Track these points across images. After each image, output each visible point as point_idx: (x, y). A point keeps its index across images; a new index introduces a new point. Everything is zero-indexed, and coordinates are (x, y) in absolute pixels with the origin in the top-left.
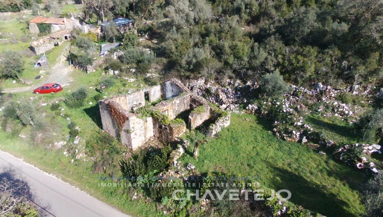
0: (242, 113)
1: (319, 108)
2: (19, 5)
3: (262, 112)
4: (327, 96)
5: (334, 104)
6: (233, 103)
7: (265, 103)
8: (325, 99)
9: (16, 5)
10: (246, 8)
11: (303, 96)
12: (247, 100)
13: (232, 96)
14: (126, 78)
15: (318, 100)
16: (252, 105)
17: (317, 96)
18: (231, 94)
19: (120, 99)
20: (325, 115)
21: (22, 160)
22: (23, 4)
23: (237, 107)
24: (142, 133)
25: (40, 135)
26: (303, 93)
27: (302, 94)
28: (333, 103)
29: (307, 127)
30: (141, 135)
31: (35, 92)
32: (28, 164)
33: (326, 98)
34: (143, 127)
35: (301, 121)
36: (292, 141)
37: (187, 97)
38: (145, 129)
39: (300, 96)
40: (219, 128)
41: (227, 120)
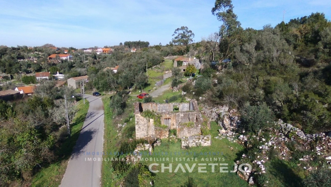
0: (235, 141)
1: (303, 157)
2: (183, 51)
3: (247, 145)
4: (322, 147)
5: (327, 158)
6: (233, 130)
7: (255, 136)
8: (319, 149)
9: (181, 51)
11: (294, 138)
12: (245, 131)
13: (235, 124)
14: (187, 98)
15: (311, 149)
16: (244, 136)
17: (310, 144)
18: (235, 122)
19: (152, 105)
20: (305, 168)
21: (104, 129)
22: (185, 51)
23: (235, 135)
24: (145, 128)
25: (117, 118)
26: (295, 136)
27: (293, 136)
28: (325, 157)
29: (261, 169)
30: (144, 130)
31: (137, 97)
32: (103, 131)
33: (321, 148)
34: (146, 125)
35: (262, 161)
36: (242, 178)
37: (192, 114)
38: (148, 127)
39: (292, 138)
40: (192, 143)
41: (206, 140)
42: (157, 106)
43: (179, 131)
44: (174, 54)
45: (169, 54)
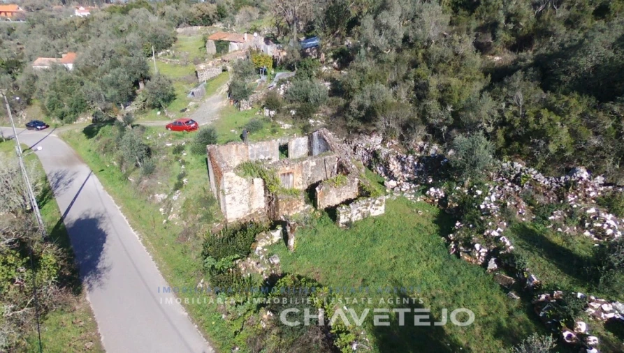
0: (419, 200)
1: (552, 214)
2: (211, 17)
3: (449, 204)
4: (577, 195)
5: (588, 211)
6: (409, 180)
7: (458, 188)
8: (573, 199)
9: (208, 16)
10: (508, 21)
11: (530, 185)
12: (433, 179)
13: (411, 168)
14: (281, 123)
15: (559, 199)
16: (436, 189)
17: (557, 191)
18: (410, 165)
19: (237, 147)
20: (560, 229)
21: (119, 208)
22: (216, 16)
23: (414, 189)
24: (244, 198)
25: (145, 181)
26: (531, 181)
27: (528, 182)
28: (586, 209)
29: (505, 243)
30: (243, 201)
31: (167, 127)
32: (122, 214)
33: (576, 197)
34: (247, 192)
35: (499, 229)
36: (471, 262)
37: (331, 159)
38: (251, 194)
39: (525, 185)
40: (357, 214)
41: (378, 205)
42: (247, 148)
43: (321, 196)
44: (193, 22)
45: (181, 22)
